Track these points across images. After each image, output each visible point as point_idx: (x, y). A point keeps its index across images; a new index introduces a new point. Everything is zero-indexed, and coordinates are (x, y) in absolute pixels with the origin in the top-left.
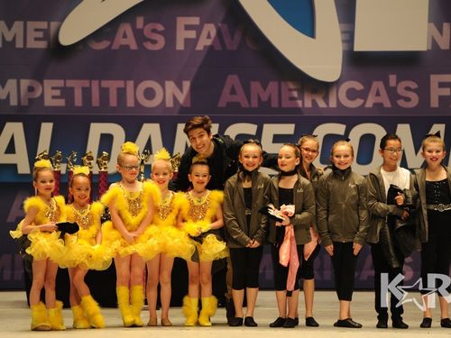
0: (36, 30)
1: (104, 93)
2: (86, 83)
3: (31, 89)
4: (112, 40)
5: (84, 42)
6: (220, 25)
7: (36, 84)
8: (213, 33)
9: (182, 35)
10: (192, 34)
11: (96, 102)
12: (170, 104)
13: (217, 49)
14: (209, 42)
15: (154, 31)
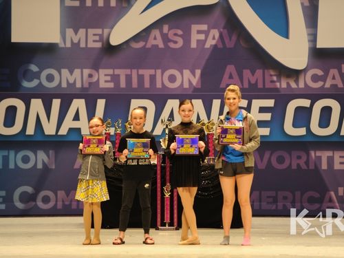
0: (94, 35)
1: (141, 78)
2: (128, 72)
3: (90, 76)
4: (146, 42)
5: (127, 42)
6: (222, 30)
7: (93, 72)
8: (217, 36)
9: (195, 38)
10: (202, 37)
11: (135, 84)
12: (186, 85)
13: (219, 47)
14: (214, 42)
15: (176, 35)
